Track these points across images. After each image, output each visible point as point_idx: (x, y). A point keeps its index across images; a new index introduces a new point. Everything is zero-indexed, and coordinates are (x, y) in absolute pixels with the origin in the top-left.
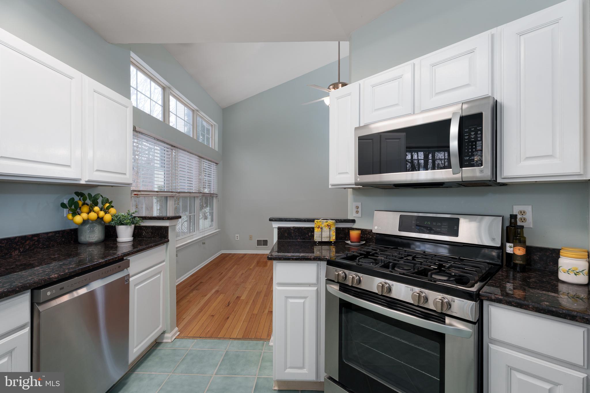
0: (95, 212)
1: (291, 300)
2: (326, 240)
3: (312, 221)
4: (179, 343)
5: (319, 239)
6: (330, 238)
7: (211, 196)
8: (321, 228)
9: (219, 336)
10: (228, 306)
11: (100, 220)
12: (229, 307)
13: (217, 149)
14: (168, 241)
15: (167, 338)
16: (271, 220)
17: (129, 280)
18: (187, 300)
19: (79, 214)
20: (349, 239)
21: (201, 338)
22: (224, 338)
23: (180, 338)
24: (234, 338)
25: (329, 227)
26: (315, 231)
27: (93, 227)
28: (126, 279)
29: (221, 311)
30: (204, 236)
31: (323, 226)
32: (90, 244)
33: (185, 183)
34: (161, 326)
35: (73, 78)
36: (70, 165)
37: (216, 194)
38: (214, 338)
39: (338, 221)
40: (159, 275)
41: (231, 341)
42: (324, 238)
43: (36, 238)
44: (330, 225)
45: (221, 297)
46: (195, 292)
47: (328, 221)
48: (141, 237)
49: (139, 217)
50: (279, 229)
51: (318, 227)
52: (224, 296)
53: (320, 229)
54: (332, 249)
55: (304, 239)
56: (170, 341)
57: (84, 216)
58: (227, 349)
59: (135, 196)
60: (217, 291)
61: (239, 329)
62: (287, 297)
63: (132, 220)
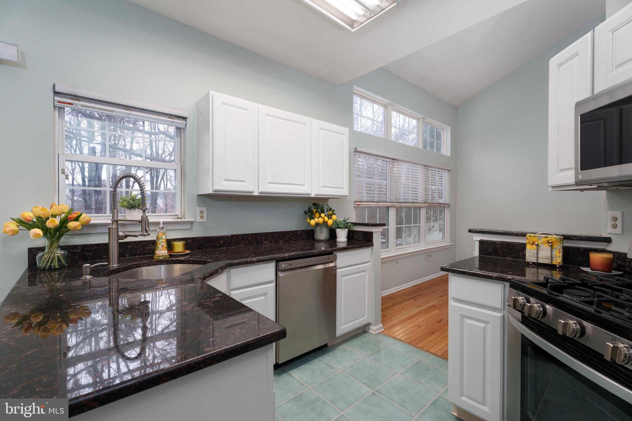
0: (322, 218)
1: (468, 321)
2: (545, 261)
3: (523, 235)
4: (381, 337)
5: (533, 259)
6: (552, 259)
7: (440, 206)
8: (536, 245)
9: (417, 346)
10: (439, 322)
11: (325, 223)
12: (439, 324)
13: (449, 155)
14: (373, 245)
15: (373, 330)
16: (470, 231)
17: (336, 270)
18: (401, 306)
19: (314, 219)
20: (587, 264)
21: (400, 341)
22: (422, 349)
23: (383, 334)
24: (431, 353)
25: (550, 245)
26: (527, 247)
27: (322, 229)
28: (334, 269)
29: (429, 325)
30: (429, 248)
31: (540, 243)
32: (321, 241)
33: (409, 193)
34: (366, 317)
35: (306, 124)
36: (304, 184)
37: (448, 204)
38: (412, 345)
39: (567, 238)
40: (365, 273)
41: (427, 354)
42: (541, 259)
43: (291, 233)
44: (552, 242)
45: (436, 312)
46: (411, 301)
47: (548, 236)
48: (354, 240)
49: (351, 223)
50: (481, 242)
51: (532, 243)
52: (439, 312)
53: (534, 246)
54: (556, 276)
55: (515, 257)
56: (374, 333)
57: (316, 220)
58: (421, 359)
59: (357, 206)
60: (434, 306)
61: (440, 347)
62: (464, 316)
63: (345, 225)
